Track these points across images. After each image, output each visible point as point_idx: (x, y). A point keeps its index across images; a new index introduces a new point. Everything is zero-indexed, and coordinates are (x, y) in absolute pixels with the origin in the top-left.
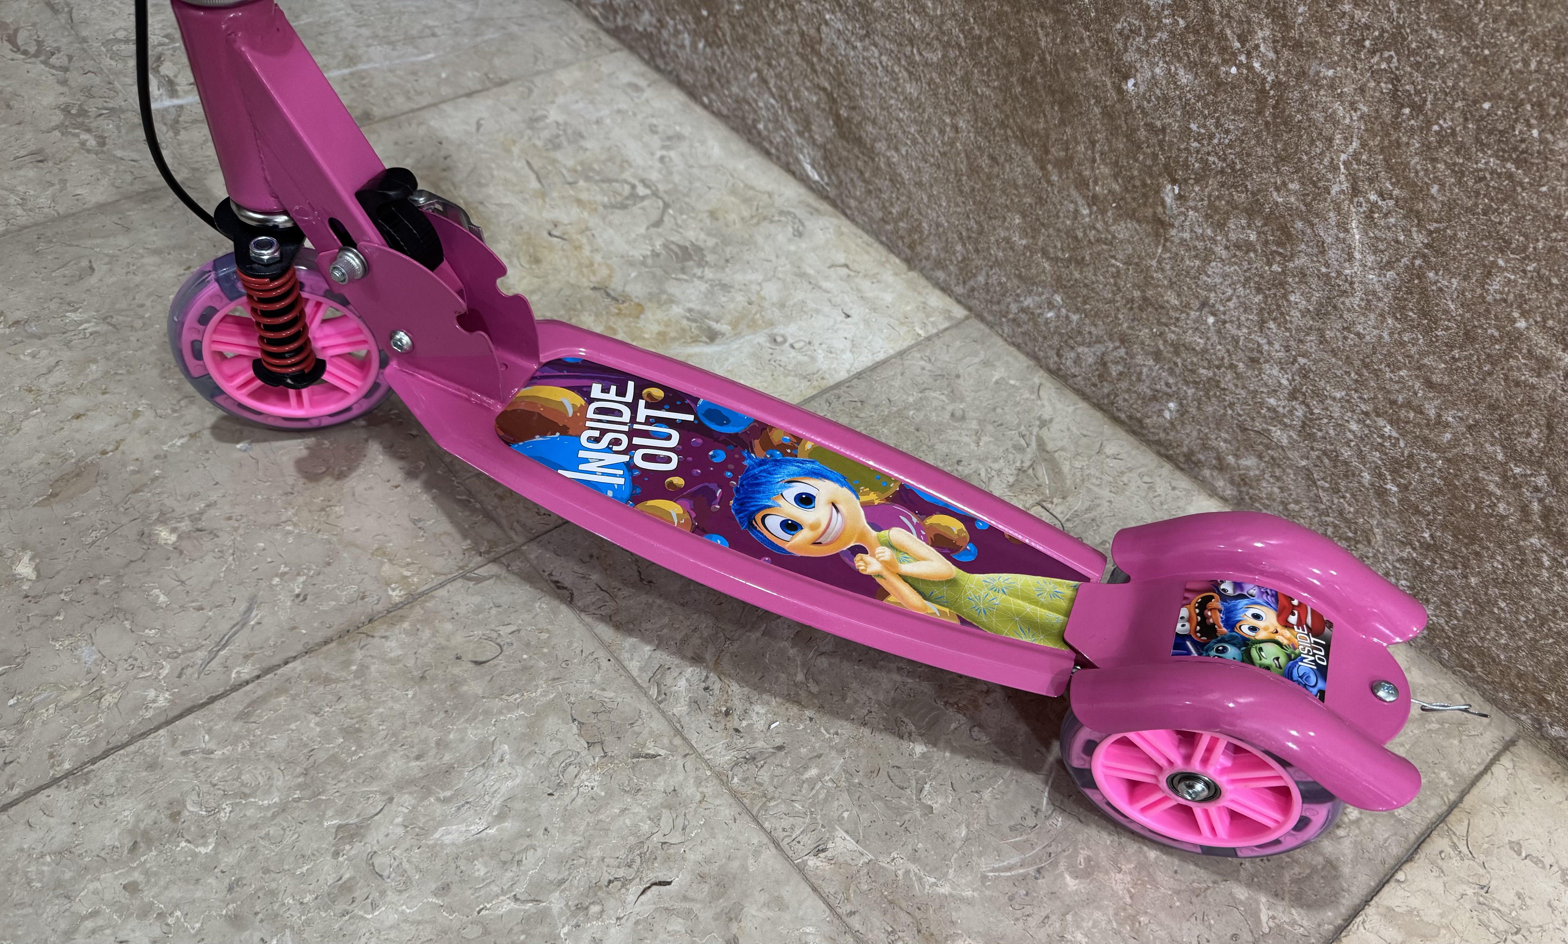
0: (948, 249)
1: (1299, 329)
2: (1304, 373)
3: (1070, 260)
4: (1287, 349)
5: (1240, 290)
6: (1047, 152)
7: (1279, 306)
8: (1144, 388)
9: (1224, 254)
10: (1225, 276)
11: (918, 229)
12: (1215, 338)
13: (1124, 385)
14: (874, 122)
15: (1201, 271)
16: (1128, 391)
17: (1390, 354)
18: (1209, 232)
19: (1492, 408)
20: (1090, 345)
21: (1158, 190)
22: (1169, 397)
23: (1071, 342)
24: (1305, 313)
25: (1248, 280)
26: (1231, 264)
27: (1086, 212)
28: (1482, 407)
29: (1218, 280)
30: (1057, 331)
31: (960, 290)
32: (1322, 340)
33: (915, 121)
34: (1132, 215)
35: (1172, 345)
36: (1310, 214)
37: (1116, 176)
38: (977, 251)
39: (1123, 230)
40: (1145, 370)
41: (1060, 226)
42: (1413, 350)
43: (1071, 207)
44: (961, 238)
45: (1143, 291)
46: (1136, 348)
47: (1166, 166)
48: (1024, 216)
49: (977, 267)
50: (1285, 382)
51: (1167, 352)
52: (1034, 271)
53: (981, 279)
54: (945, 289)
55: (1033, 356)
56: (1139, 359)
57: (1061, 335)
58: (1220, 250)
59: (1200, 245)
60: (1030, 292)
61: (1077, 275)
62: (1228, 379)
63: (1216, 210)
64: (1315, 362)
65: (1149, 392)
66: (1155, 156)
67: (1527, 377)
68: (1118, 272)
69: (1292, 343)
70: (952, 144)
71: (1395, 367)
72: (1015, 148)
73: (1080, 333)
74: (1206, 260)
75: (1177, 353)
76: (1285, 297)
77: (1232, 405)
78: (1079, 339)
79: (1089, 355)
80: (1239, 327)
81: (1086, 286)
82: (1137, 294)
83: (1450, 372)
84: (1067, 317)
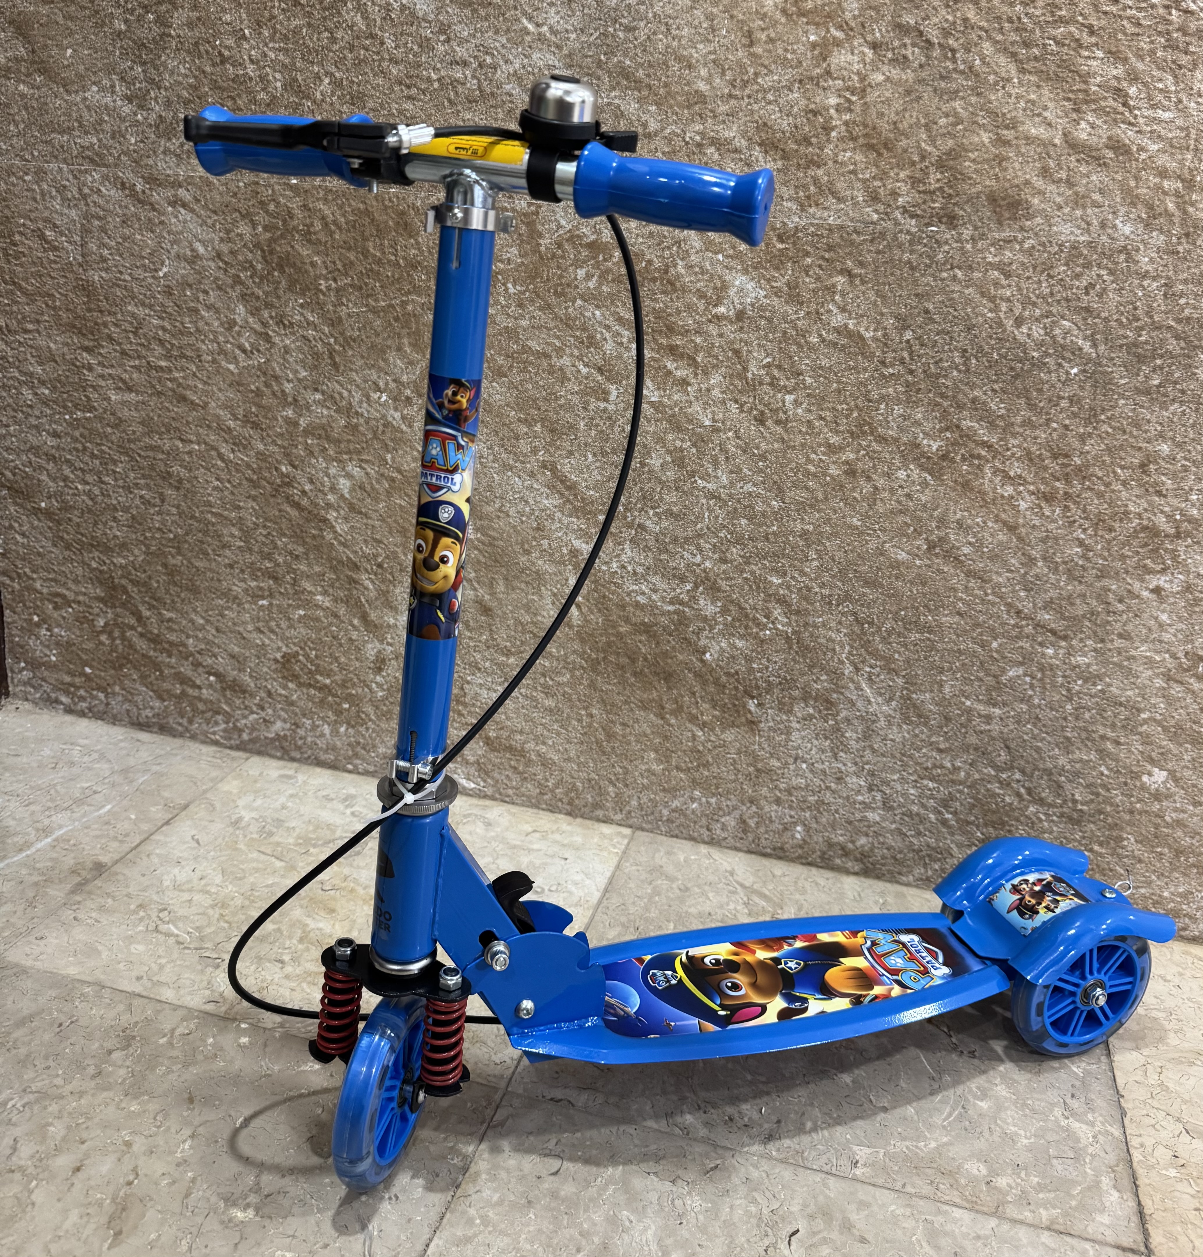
0: (601, 793)
1: (858, 750)
2: (872, 774)
3: (698, 766)
4: (856, 764)
5: (815, 742)
6: (663, 708)
7: (842, 742)
8: (777, 826)
9: (798, 726)
10: (803, 738)
11: (574, 788)
12: (810, 776)
13: (762, 830)
14: (521, 732)
15: (788, 740)
16: (767, 832)
17: (913, 743)
18: (784, 717)
19: (976, 749)
20: (729, 814)
21: (744, 706)
22: (795, 824)
23: (716, 817)
24: (858, 740)
25: (817, 735)
26: (804, 730)
27: (700, 733)
28: (971, 751)
29: (800, 742)
30: (703, 814)
31: (618, 817)
32: (874, 751)
33: (557, 721)
34: (733, 725)
35: (786, 790)
36: (838, 689)
37: (714, 707)
38: (626, 786)
39: (729, 736)
40: (773, 814)
41: (684, 748)
42: (924, 737)
43: (690, 734)
44: (611, 782)
45: (755, 766)
46: (763, 802)
47: (745, 692)
48: (656, 751)
49: (629, 797)
50: (863, 783)
51: (784, 797)
52: (674, 782)
53: (634, 803)
54: (606, 821)
55: (692, 839)
56: (767, 809)
57: (707, 815)
58: (795, 725)
59: (782, 726)
60: (675, 797)
61: (706, 773)
62: (828, 797)
63: (784, 704)
64: (875, 765)
65: (781, 827)
66: (736, 688)
67: (984, 727)
68: (734, 760)
69: (858, 759)
70: (590, 726)
71: (919, 749)
72: (639, 714)
73: (720, 809)
74: (789, 733)
75: (790, 794)
76: (843, 736)
77: (837, 811)
78: (721, 813)
79: (730, 821)
80: (823, 763)
81: (715, 777)
82: (751, 769)
83: (947, 740)
84: (708, 802)
